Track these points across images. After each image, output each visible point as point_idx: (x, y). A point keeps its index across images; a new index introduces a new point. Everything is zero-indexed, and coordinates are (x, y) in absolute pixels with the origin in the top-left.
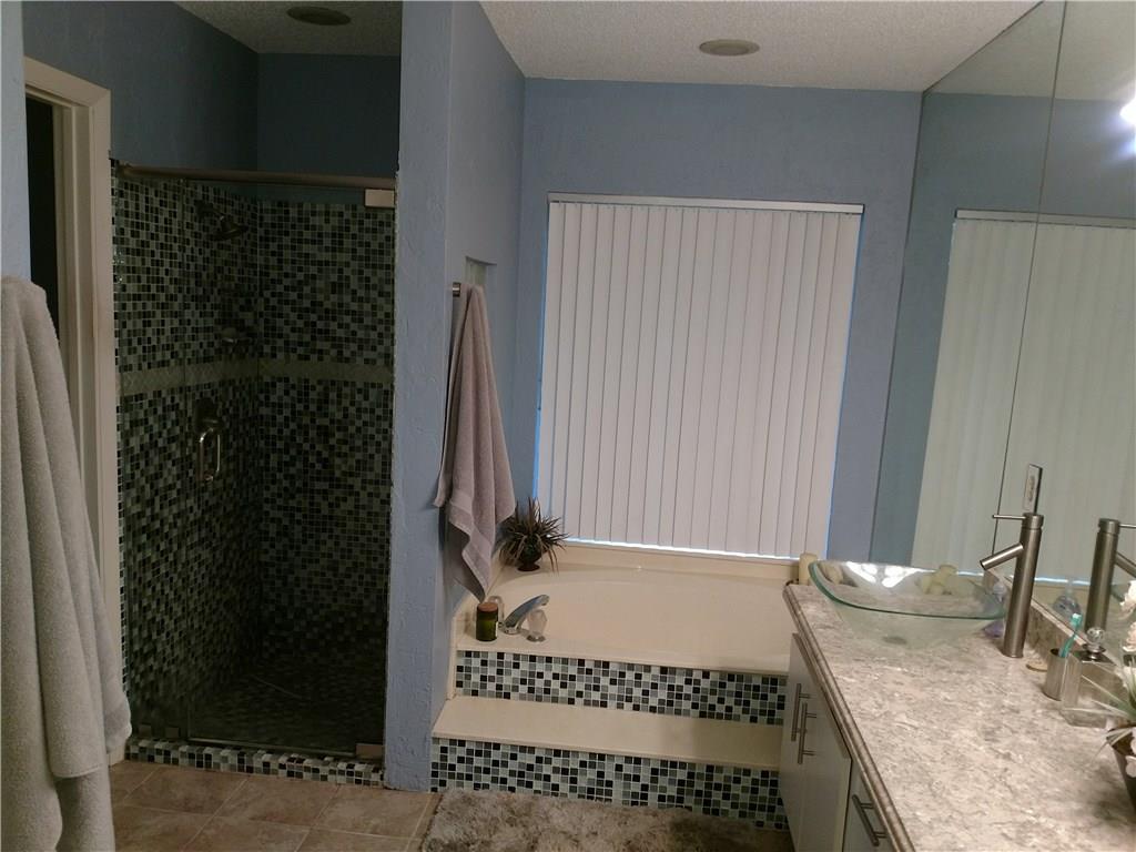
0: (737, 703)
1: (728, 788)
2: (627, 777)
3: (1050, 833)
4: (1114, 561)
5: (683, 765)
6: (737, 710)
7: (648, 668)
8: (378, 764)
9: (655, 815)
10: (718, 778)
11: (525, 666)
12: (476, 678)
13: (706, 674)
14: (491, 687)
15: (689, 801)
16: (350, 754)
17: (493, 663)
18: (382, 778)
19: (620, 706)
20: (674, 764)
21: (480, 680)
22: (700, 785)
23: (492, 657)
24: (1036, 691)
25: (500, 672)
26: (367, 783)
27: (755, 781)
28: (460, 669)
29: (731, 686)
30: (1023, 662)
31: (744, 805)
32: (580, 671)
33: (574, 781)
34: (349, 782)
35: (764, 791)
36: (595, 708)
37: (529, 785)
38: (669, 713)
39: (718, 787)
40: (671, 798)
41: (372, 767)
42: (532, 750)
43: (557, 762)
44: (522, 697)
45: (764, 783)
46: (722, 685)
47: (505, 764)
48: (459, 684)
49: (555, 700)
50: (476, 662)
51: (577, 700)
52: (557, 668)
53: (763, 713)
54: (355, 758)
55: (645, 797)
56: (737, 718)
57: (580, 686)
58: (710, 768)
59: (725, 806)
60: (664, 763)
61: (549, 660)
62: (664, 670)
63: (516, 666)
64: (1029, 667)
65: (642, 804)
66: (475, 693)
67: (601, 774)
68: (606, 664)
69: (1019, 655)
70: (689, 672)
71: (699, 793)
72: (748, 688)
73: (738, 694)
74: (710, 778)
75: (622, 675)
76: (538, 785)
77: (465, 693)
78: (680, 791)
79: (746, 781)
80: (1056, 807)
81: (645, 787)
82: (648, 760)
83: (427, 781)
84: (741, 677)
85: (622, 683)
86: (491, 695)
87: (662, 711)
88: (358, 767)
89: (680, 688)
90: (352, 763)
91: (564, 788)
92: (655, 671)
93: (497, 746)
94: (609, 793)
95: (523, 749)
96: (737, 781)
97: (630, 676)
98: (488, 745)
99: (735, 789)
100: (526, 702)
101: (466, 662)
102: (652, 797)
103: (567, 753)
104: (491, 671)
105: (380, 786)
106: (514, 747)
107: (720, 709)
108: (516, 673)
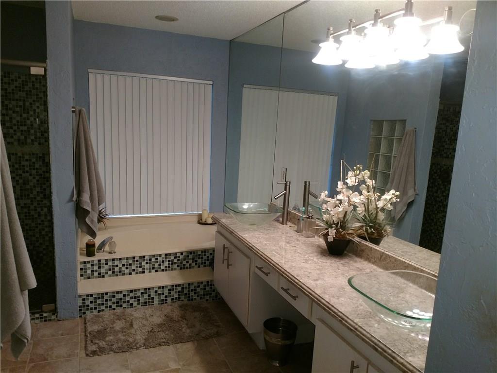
0: (193, 262)
1: (196, 290)
2: (159, 294)
3: (313, 260)
4: (309, 194)
5: (179, 285)
6: (193, 264)
7: (160, 255)
8: (54, 311)
9: (171, 305)
10: (192, 287)
11: (110, 263)
12: (89, 272)
13: (182, 254)
14: (96, 274)
15: (182, 298)
16: (40, 311)
17: (96, 265)
18: (57, 316)
19: (150, 272)
20: (176, 286)
21: (91, 272)
22: (186, 291)
23: (96, 262)
24: (294, 232)
25: (99, 268)
26: (50, 320)
27: (205, 286)
28: (81, 269)
29: (191, 256)
30: (288, 226)
31: (201, 295)
32: (133, 261)
33: (139, 300)
34: (41, 321)
35: (208, 288)
36: (140, 274)
37: (121, 306)
38: (169, 270)
39: (192, 290)
40: (176, 298)
41: (51, 314)
42: (121, 292)
43: (132, 295)
44: (110, 276)
45: (208, 286)
46: (188, 256)
47: (110, 300)
48: (82, 275)
49: (124, 274)
50: (88, 265)
51: (133, 273)
52: (124, 262)
53: (202, 264)
54: (42, 312)
55: (166, 300)
56: (193, 267)
57: (133, 267)
58: (189, 284)
59: (195, 296)
60: (173, 286)
61: (120, 259)
62: (166, 255)
63: (106, 264)
64: (290, 227)
65: (166, 303)
66: (89, 278)
67: (149, 296)
68: (144, 257)
69: (287, 224)
70: (176, 254)
71: (186, 294)
72: (196, 256)
73: (193, 259)
74: (189, 288)
75: (150, 260)
76: (124, 305)
77: (85, 279)
78: (179, 295)
79: (202, 286)
80: (311, 255)
81: (166, 297)
82: (167, 286)
83: (77, 313)
84: (194, 253)
85: (151, 263)
86: (96, 277)
87: (166, 270)
88: (45, 315)
89: (173, 260)
90: (41, 313)
91: (135, 304)
92: (163, 256)
93: (106, 294)
94: (153, 302)
95: (117, 293)
96: (199, 287)
97: (153, 260)
98: (103, 294)
99: (198, 290)
100: (112, 278)
101: (85, 266)
102: (169, 299)
103: (135, 291)
104: (96, 268)
105: (56, 320)
106: (113, 292)
107: (187, 265)
108: (107, 267)
